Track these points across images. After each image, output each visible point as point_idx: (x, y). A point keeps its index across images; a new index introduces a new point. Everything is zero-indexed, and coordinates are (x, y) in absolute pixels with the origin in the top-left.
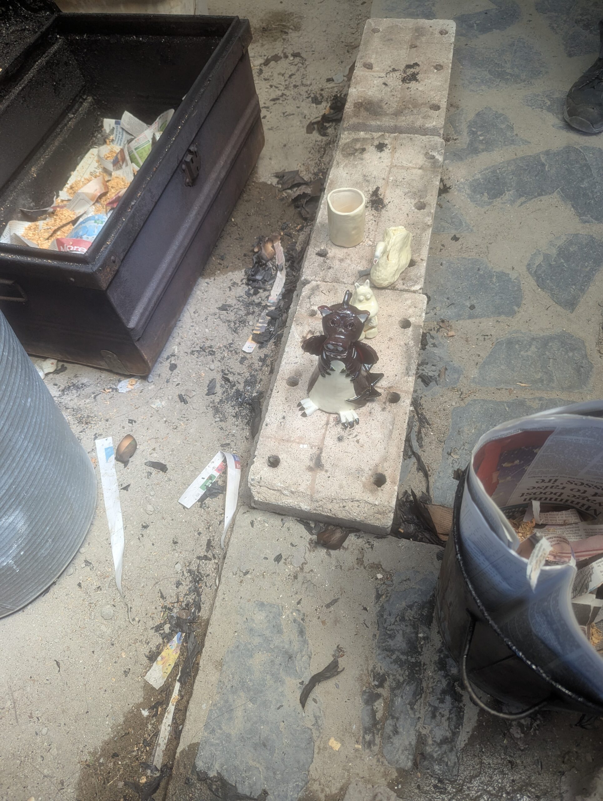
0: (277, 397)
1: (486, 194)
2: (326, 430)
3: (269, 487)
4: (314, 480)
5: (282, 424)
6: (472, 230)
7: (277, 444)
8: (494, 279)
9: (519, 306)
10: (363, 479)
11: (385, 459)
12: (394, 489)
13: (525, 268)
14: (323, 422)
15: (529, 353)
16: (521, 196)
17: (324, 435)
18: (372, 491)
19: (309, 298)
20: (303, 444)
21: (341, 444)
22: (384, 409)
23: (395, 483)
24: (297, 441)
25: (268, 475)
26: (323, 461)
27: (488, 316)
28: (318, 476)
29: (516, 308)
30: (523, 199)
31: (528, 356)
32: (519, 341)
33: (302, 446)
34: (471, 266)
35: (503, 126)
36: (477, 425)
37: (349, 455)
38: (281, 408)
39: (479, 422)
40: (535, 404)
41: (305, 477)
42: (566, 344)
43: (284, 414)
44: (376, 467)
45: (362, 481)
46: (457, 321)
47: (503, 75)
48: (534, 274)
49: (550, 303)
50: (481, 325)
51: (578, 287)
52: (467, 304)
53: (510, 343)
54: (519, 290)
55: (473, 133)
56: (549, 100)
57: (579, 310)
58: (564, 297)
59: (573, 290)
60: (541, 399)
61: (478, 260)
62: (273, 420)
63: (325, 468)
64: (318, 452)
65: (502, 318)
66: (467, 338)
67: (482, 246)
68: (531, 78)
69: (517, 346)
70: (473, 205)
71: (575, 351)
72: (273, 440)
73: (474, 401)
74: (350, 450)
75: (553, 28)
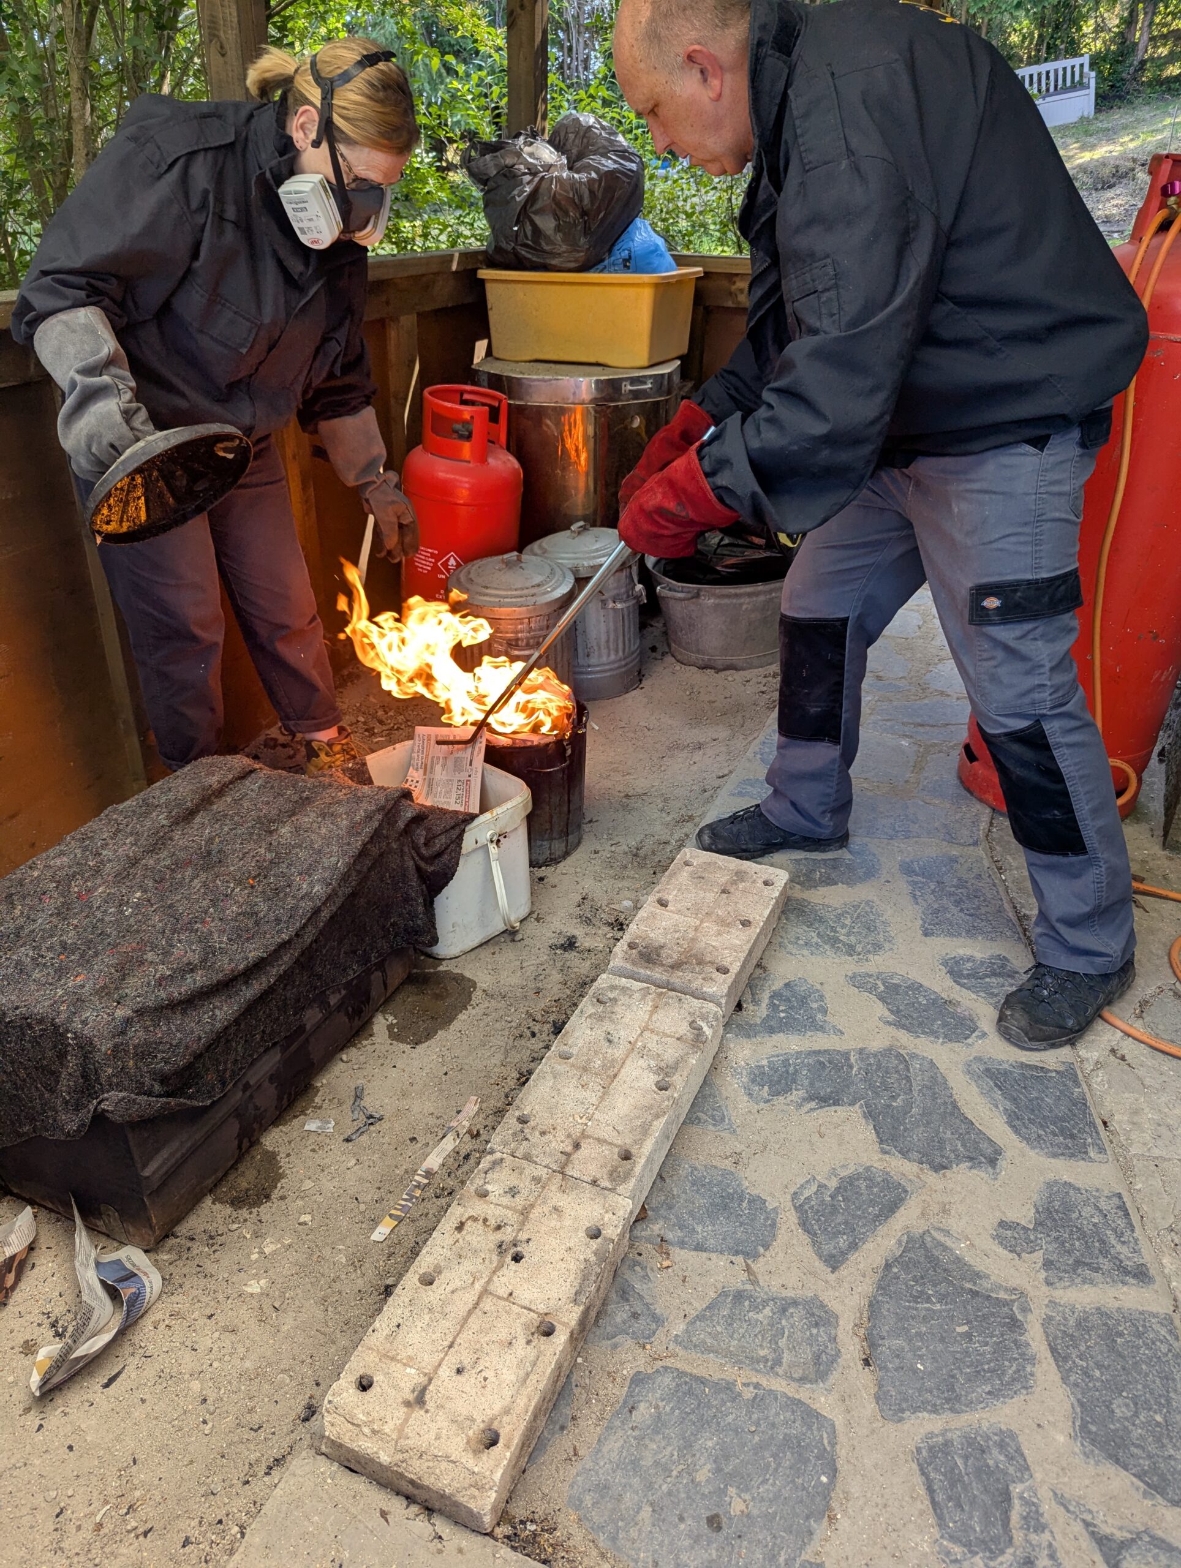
0: (399, 1296)
1: (766, 1088)
2: (446, 1354)
3: (347, 1417)
4: (406, 1420)
5: (394, 1333)
6: (734, 1131)
7: (377, 1360)
8: (745, 1204)
9: (767, 1247)
10: (471, 1433)
11: (507, 1411)
12: (506, 1456)
13: (789, 1197)
14: (447, 1343)
15: (760, 1317)
16: (811, 1098)
17: (443, 1359)
18: (477, 1452)
19: (486, 1173)
20: (411, 1367)
21: (459, 1377)
22: (529, 1342)
26: (427, 1397)
29: (761, 1250)
30: (813, 1104)
31: (757, 1320)
32: (751, 1296)
33: (408, 1370)
34: (720, 1178)
35: (815, 1005)
36: (660, 1404)
37: (464, 1395)
38: (399, 1312)
39: (663, 1400)
40: (748, 1394)
41: (397, 1414)
42: (813, 1315)
43: (401, 1321)
44: (492, 1420)
45: (467, 1435)
46: (678, 1250)
47: (834, 942)
48: (799, 1209)
49: (809, 1253)
50: (708, 1262)
51: (851, 1239)
52: (699, 1228)
53: (739, 1297)
54: (773, 1225)
55: (773, 1007)
56: (884, 984)
57: (843, 1271)
58: (828, 1248)
59: (843, 1241)
60: (757, 1386)
61: (732, 1173)
62: (384, 1325)
63: (427, 1407)
64: (426, 1382)
65: (739, 1259)
66: (685, 1277)
67: (743, 1155)
68: (869, 951)
69: (747, 1303)
70: (746, 1098)
71: (822, 1329)
72: (375, 1354)
73: (666, 1368)
74: (467, 1389)
75: (914, 896)
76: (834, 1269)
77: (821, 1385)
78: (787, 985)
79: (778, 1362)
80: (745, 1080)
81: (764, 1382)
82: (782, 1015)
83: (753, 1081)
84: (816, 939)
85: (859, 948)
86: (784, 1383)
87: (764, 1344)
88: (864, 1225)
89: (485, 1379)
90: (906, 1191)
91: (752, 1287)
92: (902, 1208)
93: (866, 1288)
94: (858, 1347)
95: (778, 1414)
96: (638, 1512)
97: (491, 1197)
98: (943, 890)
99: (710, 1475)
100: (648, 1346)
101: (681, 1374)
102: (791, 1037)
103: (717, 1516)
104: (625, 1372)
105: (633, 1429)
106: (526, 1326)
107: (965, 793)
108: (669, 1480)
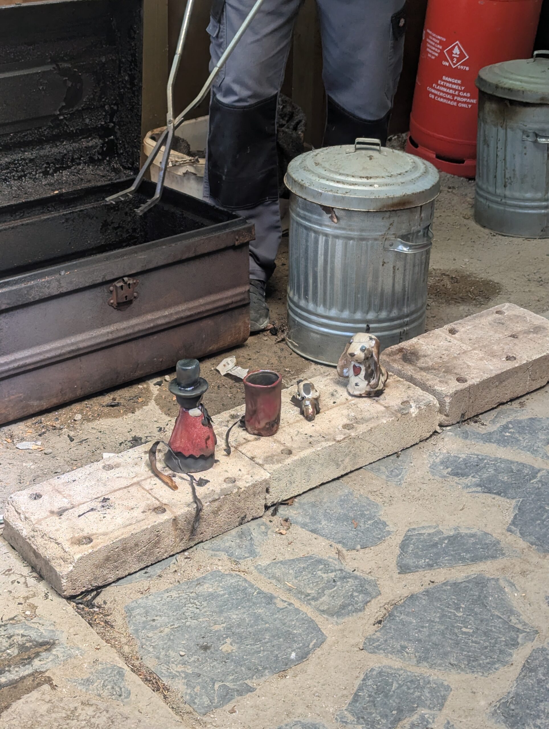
0: (86, 469)
1: (450, 469)
2: (91, 501)
4: (46, 518)
5: (69, 483)
6: (400, 485)
7: (50, 490)
8: (370, 522)
9: (364, 547)
10: (77, 535)
11: (105, 534)
12: (88, 551)
13: (407, 529)
15: (324, 576)
16: (480, 485)
17: (86, 502)
18: (74, 543)
20: (67, 499)
22: (144, 512)
23: (93, 548)
24: (65, 496)
25: (24, 500)
26: (65, 513)
27: (328, 539)
28: (52, 517)
29: (359, 547)
30: (479, 489)
31: (320, 576)
32: (328, 564)
33: (64, 500)
34: (365, 505)
36: (219, 589)
38: (80, 475)
39: (222, 588)
40: (281, 605)
41: (43, 514)
42: (363, 587)
43: (77, 479)
44: (94, 534)
45: (74, 535)
46: (298, 528)
48: (408, 537)
49: (392, 559)
50: (314, 540)
51: (431, 563)
53: (320, 562)
54: (381, 539)
55: (505, 428)
57: (408, 576)
58: (409, 561)
59: (423, 562)
60: (291, 604)
61: (377, 505)
62: (66, 478)
63: (62, 517)
64: (70, 508)
65: (338, 546)
66: (292, 542)
70: (427, 470)
71: (363, 595)
72: (51, 487)
74: (91, 518)
76: (403, 573)
77: (335, 619)
78: (532, 419)
79: (316, 599)
80: (438, 460)
81: (297, 604)
82: (508, 434)
83: (443, 463)
86: (311, 610)
87: (315, 588)
88: (450, 560)
90: (503, 554)
91: (333, 561)
92: (490, 561)
93: (416, 589)
94: (381, 613)
95: (292, 621)
99: (222, 629)
100: (235, 563)
101: (246, 581)
102: (501, 448)
103: (209, 646)
106: (148, 505)
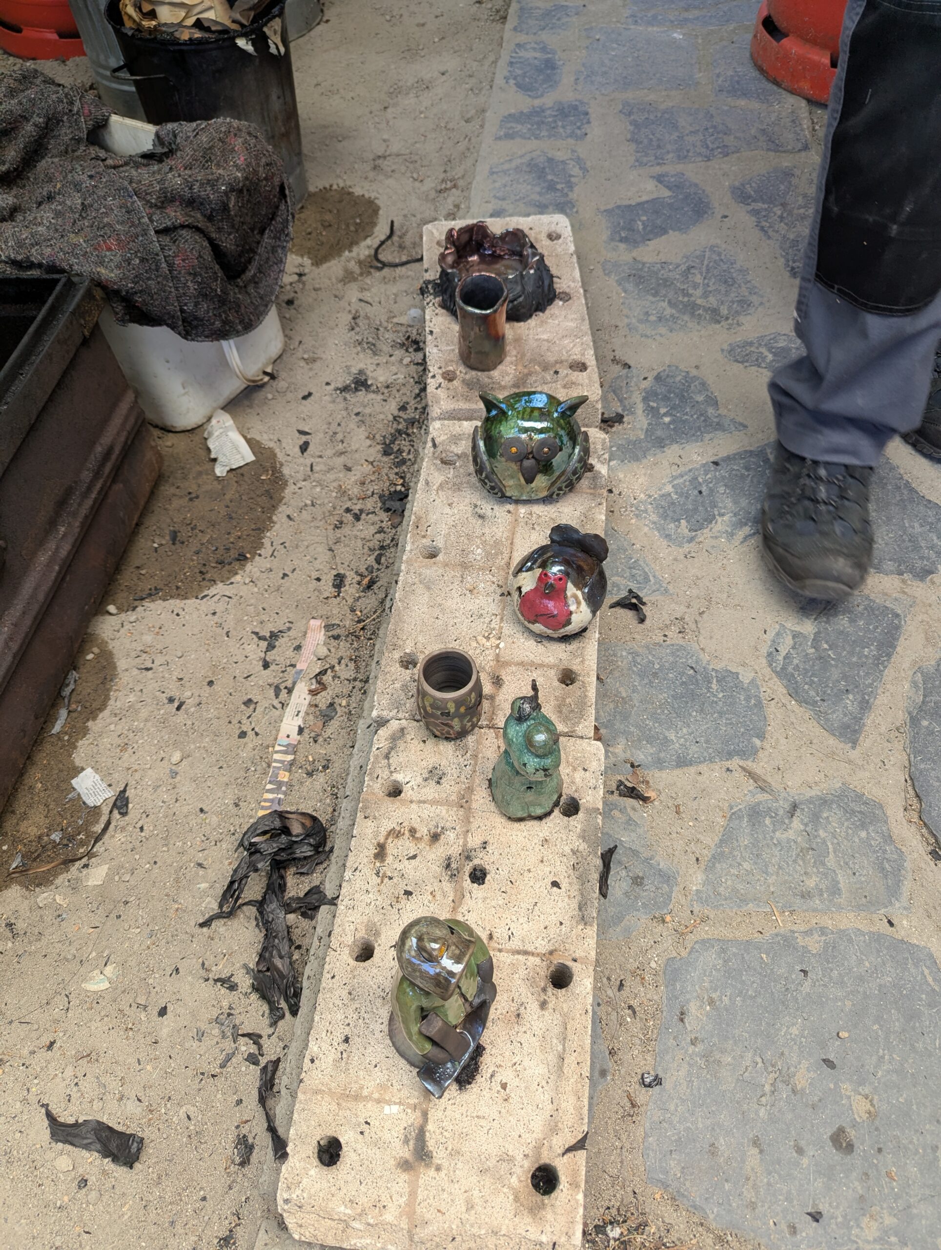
0: (331, 990)
3: (322, 1213)
4: (413, 1194)
5: (345, 1055)
6: (666, 590)
7: (334, 1107)
8: (714, 686)
9: (762, 736)
10: (514, 1180)
11: (554, 1128)
12: (577, 1201)
13: (764, 661)
15: (791, 834)
16: (742, 524)
18: (534, 1211)
19: (387, 757)
20: (389, 1103)
21: (465, 1096)
22: (543, 1005)
23: (577, 1186)
24: (376, 1096)
25: (318, 1186)
26: (431, 1144)
27: (711, 760)
28: (421, 1181)
29: (757, 742)
30: (747, 530)
31: (788, 841)
33: (387, 1109)
34: (671, 659)
35: (700, 398)
36: (714, 995)
37: (483, 1122)
38: (340, 1016)
39: (715, 990)
40: (814, 944)
41: (395, 1188)
42: (853, 812)
43: (347, 1031)
44: (538, 1148)
45: (510, 1187)
46: (657, 774)
47: (691, 309)
48: (782, 674)
49: (815, 730)
50: (699, 778)
51: (859, 698)
52: (672, 736)
53: (755, 814)
54: (759, 705)
55: (652, 412)
56: (770, 351)
57: (865, 742)
58: (837, 716)
59: (850, 702)
60: (823, 931)
61: (682, 648)
62: (325, 1046)
63: (436, 1161)
64: (420, 1121)
65: (735, 762)
66: (678, 806)
67: (687, 619)
68: (737, 313)
69: (768, 821)
70: (665, 543)
71: (871, 828)
72: (327, 1098)
73: (703, 942)
74: (484, 1110)
75: (762, 229)
76: (854, 743)
77: (897, 905)
78: (658, 378)
79: (835, 890)
80: (654, 517)
81: (829, 923)
82: (667, 419)
83: (664, 516)
84: (669, 311)
85: (724, 311)
86: (851, 915)
87: (809, 870)
88: (867, 674)
89: (504, 1086)
90: (897, 616)
91: (766, 796)
92: (902, 639)
93: (898, 757)
94: (919, 837)
95: (860, 962)
96: (743, 1161)
97: (408, 793)
98: (790, 213)
99: (812, 1075)
100: (668, 918)
101: (723, 945)
102: (688, 447)
103: (841, 1130)
104: (653, 965)
105: (693, 1042)
106: (530, 981)
107: (770, 86)
108: (763, 1099)
